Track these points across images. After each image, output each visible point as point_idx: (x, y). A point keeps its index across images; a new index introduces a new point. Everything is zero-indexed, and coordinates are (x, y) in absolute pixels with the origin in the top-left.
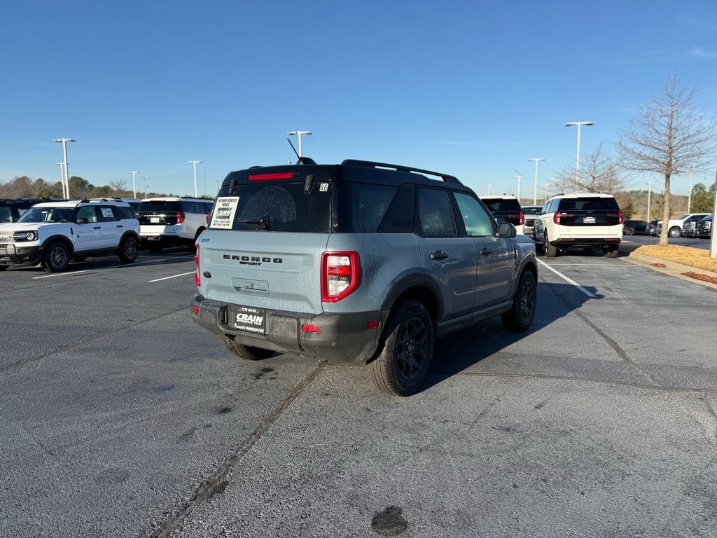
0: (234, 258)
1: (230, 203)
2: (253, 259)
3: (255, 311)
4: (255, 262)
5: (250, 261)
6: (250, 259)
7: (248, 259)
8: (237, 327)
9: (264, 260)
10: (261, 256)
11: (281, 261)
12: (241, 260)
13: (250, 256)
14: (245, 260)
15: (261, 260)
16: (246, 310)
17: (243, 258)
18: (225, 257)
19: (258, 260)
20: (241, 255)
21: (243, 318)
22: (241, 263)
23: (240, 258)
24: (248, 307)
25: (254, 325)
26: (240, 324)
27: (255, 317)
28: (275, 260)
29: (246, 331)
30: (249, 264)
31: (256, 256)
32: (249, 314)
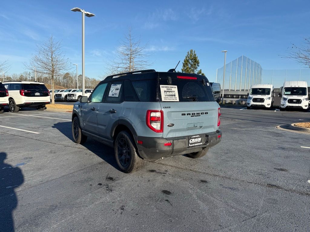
0: (188, 114)
1: (172, 88)
2: (197, 114)
3: (198, 136)
4: (198, 115)
5: (196, 115)
6: (196, 114)
7: (195, 114)
8: (190, 146)
9: (201, 114)
10: (200, 112)
11: (207, 113)
12: (191, 115)
13: (196, 113)
14: (193, 115)
15: (200, 114)
16: (194, 137)
17: (192, 114)
18: (183, 115)
19: (199, 114)
20: (191, 113)
21: (192, 141)
22: (191, 116)
23: (191, 114)
24: (195, 135)
25: (198, 143)
26: (191, 144)
27: (198, 139)
28: (205, 113)
29: (194, 146)
30: (195, 116)
31: (198, 112)
32: (195, 138)
